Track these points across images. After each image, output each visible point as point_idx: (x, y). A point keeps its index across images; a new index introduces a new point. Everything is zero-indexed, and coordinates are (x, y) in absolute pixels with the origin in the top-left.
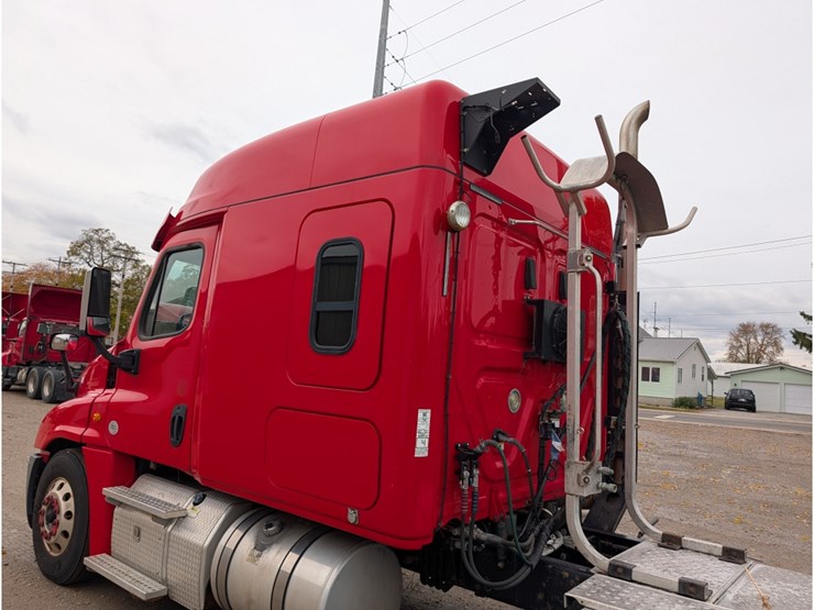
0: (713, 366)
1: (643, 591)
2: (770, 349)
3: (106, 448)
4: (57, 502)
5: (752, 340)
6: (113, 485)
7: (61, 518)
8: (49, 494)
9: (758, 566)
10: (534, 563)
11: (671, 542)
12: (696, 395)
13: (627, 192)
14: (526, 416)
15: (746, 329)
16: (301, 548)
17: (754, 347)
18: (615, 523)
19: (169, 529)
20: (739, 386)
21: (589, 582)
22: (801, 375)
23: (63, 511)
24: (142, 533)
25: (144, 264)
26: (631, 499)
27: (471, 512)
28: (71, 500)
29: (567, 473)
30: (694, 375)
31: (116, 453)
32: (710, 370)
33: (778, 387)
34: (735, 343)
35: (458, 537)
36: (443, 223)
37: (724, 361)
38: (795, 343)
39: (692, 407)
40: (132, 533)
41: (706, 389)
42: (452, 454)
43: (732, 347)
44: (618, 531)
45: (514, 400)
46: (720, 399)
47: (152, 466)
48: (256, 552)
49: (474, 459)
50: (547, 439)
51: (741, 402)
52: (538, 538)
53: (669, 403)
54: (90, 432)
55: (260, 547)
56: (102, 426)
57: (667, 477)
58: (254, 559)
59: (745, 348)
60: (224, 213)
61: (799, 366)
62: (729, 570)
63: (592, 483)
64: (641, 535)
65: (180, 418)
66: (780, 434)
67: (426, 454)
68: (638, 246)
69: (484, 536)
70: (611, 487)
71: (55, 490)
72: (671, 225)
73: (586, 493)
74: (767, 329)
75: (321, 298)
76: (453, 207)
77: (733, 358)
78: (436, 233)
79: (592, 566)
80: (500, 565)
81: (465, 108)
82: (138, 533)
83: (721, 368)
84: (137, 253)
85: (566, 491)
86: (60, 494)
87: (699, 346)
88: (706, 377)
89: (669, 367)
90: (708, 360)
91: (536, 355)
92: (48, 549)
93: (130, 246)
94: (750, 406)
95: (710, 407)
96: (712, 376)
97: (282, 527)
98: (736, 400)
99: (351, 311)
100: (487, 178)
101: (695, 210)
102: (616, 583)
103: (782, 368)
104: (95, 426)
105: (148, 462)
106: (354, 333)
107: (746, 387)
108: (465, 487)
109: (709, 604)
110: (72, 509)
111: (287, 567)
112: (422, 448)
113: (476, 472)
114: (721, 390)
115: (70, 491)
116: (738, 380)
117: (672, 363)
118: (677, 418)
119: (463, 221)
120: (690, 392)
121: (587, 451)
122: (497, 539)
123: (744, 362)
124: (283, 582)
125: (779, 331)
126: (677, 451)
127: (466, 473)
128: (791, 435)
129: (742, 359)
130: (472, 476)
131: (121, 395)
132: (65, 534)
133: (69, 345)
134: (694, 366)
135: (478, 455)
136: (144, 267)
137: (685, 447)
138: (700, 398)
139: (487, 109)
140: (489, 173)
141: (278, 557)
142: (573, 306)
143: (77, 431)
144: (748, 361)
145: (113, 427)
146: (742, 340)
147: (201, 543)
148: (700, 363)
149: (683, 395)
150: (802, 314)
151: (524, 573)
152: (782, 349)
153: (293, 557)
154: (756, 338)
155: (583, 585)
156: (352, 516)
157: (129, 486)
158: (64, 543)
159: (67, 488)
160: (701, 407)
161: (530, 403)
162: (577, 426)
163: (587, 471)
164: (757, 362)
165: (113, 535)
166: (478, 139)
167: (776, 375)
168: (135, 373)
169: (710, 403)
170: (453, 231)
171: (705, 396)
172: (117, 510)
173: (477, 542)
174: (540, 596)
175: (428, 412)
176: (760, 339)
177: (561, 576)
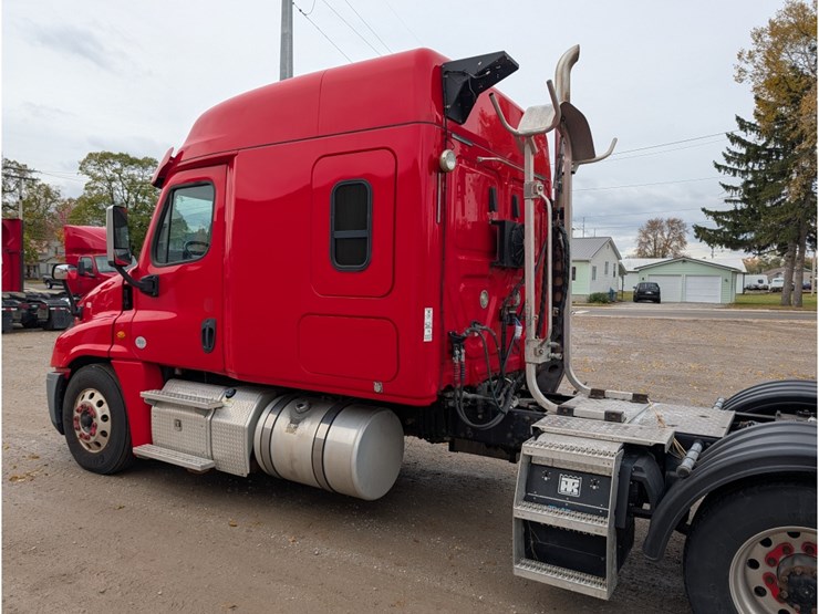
0: (624, 262)
1: (581, 421)
2: (675, 243)
3: (136, 360)
4: (92, 409)
5: (659, 236)
6: (147, 389)
7: (98, 421)
8: (80, 403)
9: (656, 404)
10: (507, 412)
11: (597, 394)
12: (608, 291)
13: (565, 131)
14: (492, 310)
15: (654, 226)
16: (330, 419)
17: (661, 243)
18: (556, 386)
19: (209, 418)
20: (647, 281)
21: (545, 418)
22: (699, 267)
23: (99, 415)
24: (183, 424)
25: (39, 183)
26: (568, 367)
27: (460, 381)
28: (105, 406)
29: (527, 348)
30: (606, 272)
31: (146, 363)
32: (621, 267)
33: (680, 279)
34: (643, 239)
35: (450, 398)
36: (436, 166)
37: (634, 257)
38: (697, 237)
39: (604, 302)
40: (173, 425)
41: (616, 284)
42: (448, 339)
43: (641, 243)
44: (558, 392)
45: (484, 297)
46: (630, 293)
47: (177, 372)
48: (293, 426)
49: (461, 341)
50: (512, 325)
51: (647, 295)
52: (506, 396)
53: (584, 299)
54: (117, 348)
55: (295, 421)
56: (129, 342)
57: (585, 362)
58: (291, 431)
59: (652, 243)
60: (234, 156)
61: (700, 258)
62: (637, 407)
63: (545, 354)
64: (575, 393)
65: (211, 330)
66: (680, 321)
67: (431, 340)
68: (573, 173)
69: (470, 396)
70: (558, 355)
71: (86, 399)
72: (598, 154)
73: (541, 360)
74: (675, 224)
75: (337, 229)
76: (444, 155)
77: (642, 254)
78: (431, 174)
79: (546, 411)
80: (480, 416)
81: (446, 73)
82: (179, 424)
83: (629, 265)
84: (30, 171)
85: (526, 360)
86: (93, 402)
87: (611, 244)
88: (617, 273)
89: (584, 265)
90: (619, 258)
91: (500, 264)
92: (86, 448)
93: (20, 163)
94: (656, 298)
95: (621, 301)
96: (622, 272)
97: (310, 406)
98: (643, 293)
99: (366, 238)
100: (463, 126)
101: (615, 140)
102: (564, 418)
103: (684, 261)
104: (120, 342)
105: (173, 369)
106: (369, 254)
107: (653, 280)
108: (456, 361)
109: (625, 424)
110: (108, 413)
111: (321, 435)
112: (428, 335)
113: (463, 351)
114: (630, 284)
115: (102, 398)
116: (645, 274)
117: (587, 261)
118: (592, 312)
119: (451, 165)
120: (603, 289)
121: (540, 332)
122: (478, 396)
123: (651, 257)
124: (319, 447)
125: (684, 225)
126: (593, 341)
127: (457, 352)
128: (690, 321)
129: (649, 254)
130: (460, 354)
131: (143, 315)
132: (104, 433)
133: (69, 275)
134: (607, 263)
135: (464, 338)
136: (40, 186)
137: (599, 336)
138: (612, 293)
139: (464, 74)
140: (464, 122)
141: (312, 428)
142: (529, 224)
143: (105, 348)
144: (654, 257)
145: (141, 342)
146: (651, 236)
147: (242, 424)
148: (612, 260)
149: (597, 292)
150: (703, 210)
151: (500, 418)
152: (685, 243)
153: (324, 427)
154: (662, 234)
155: (542, 421)
156: (378, 388)
157: (161, 389)
158: (104, 441)
159: (98, 396)
160: (613, 301)
161: (494, 299)
162: (533, 315)
163: (541, 345)
164: (663, 257)
165: (153, 429)
166: (458, 98)
167: (679, 268)
168: (157, 296)
169: (619, 298)
170: (442, 172)
171: (616, 290)
172: (153, 408)
173: (466, 400)
174: (509, 435)
175: (431, 310)
176: (666, 234)
177: (524, 420)
